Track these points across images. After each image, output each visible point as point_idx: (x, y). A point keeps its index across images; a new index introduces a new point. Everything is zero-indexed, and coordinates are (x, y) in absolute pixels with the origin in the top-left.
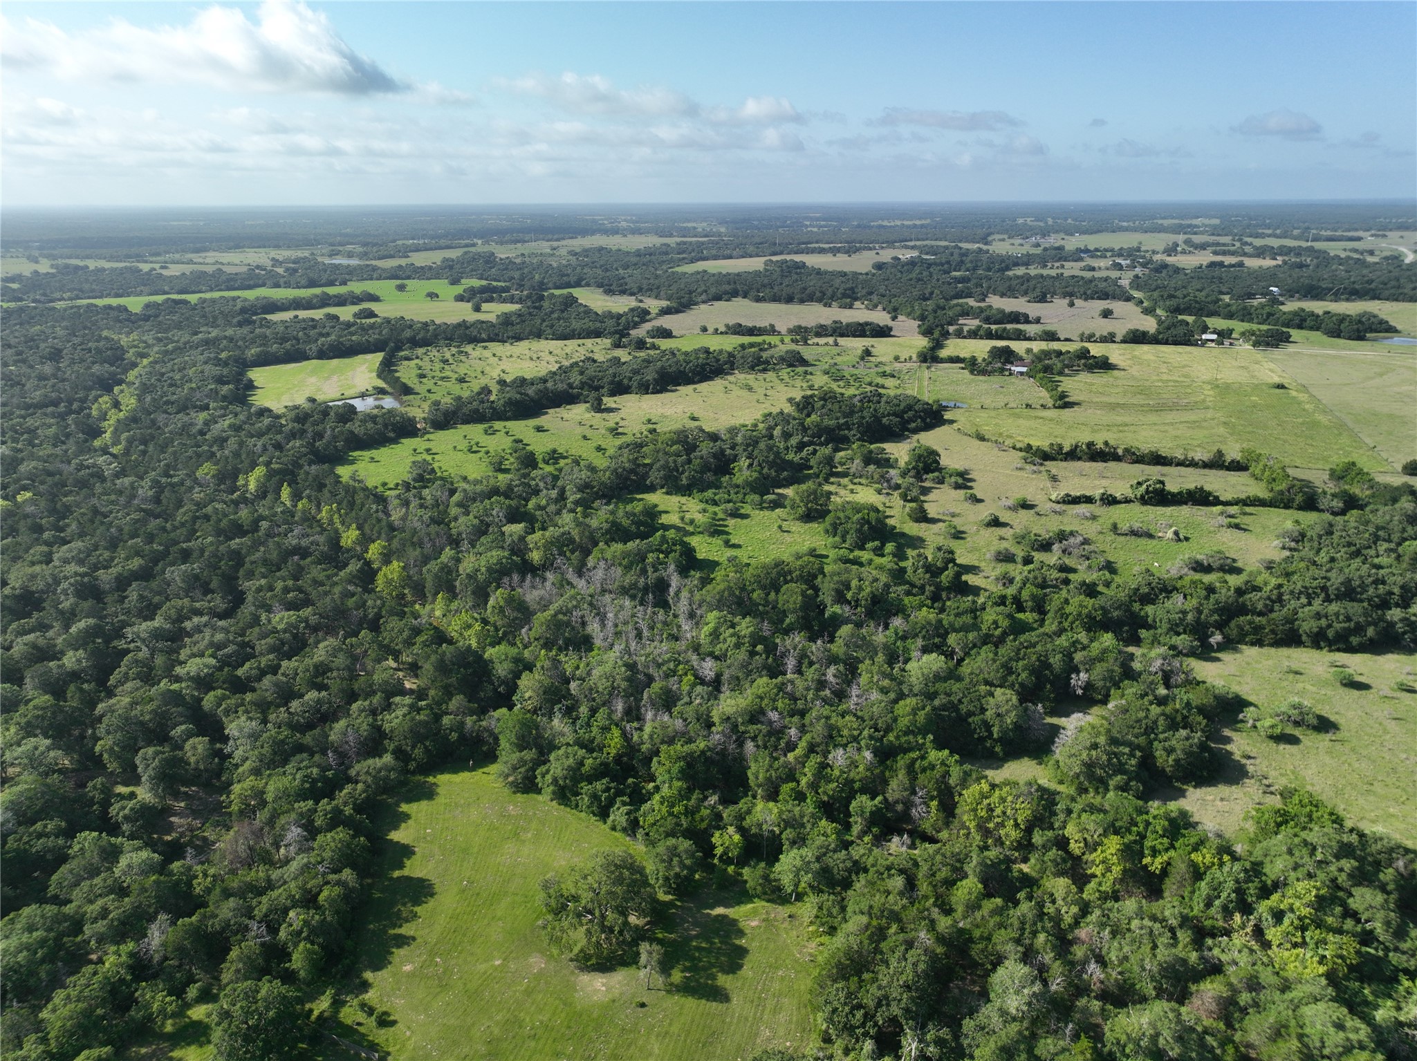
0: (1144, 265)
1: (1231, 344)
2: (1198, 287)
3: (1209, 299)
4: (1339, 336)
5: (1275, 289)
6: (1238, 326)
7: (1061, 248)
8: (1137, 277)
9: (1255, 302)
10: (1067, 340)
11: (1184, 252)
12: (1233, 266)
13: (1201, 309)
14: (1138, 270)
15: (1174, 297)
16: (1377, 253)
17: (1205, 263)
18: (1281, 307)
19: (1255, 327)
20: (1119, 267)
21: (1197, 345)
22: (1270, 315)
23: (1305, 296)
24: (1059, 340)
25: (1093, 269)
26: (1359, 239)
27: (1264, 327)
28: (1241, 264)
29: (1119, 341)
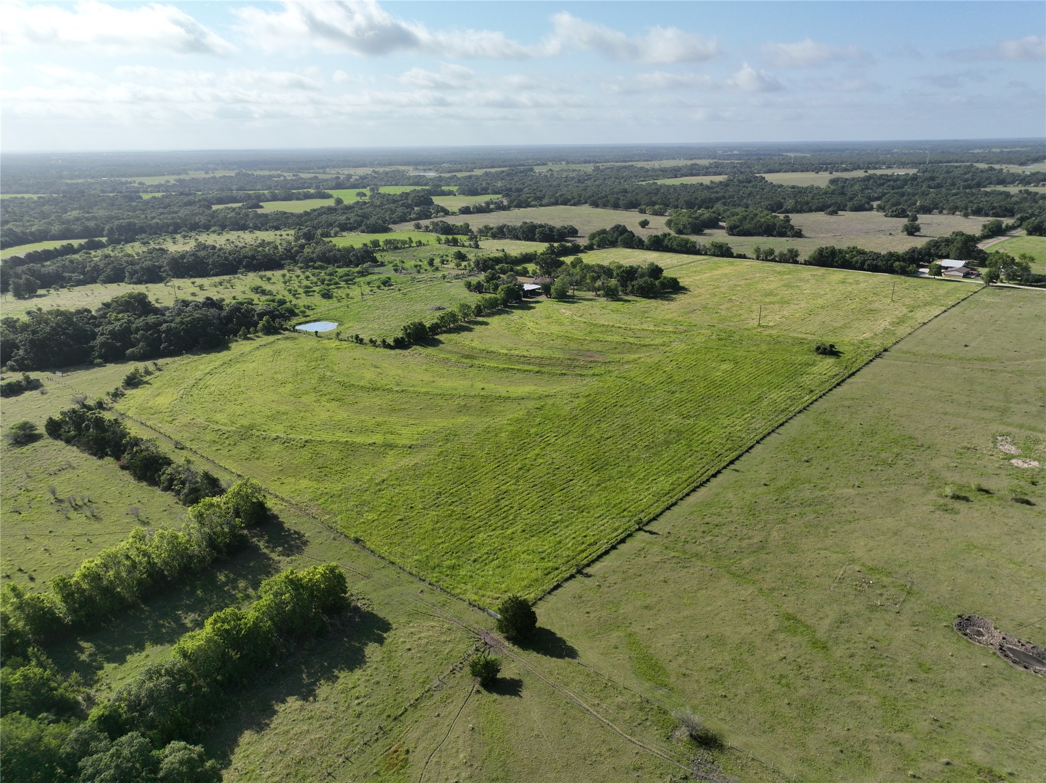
29: (803, 262)
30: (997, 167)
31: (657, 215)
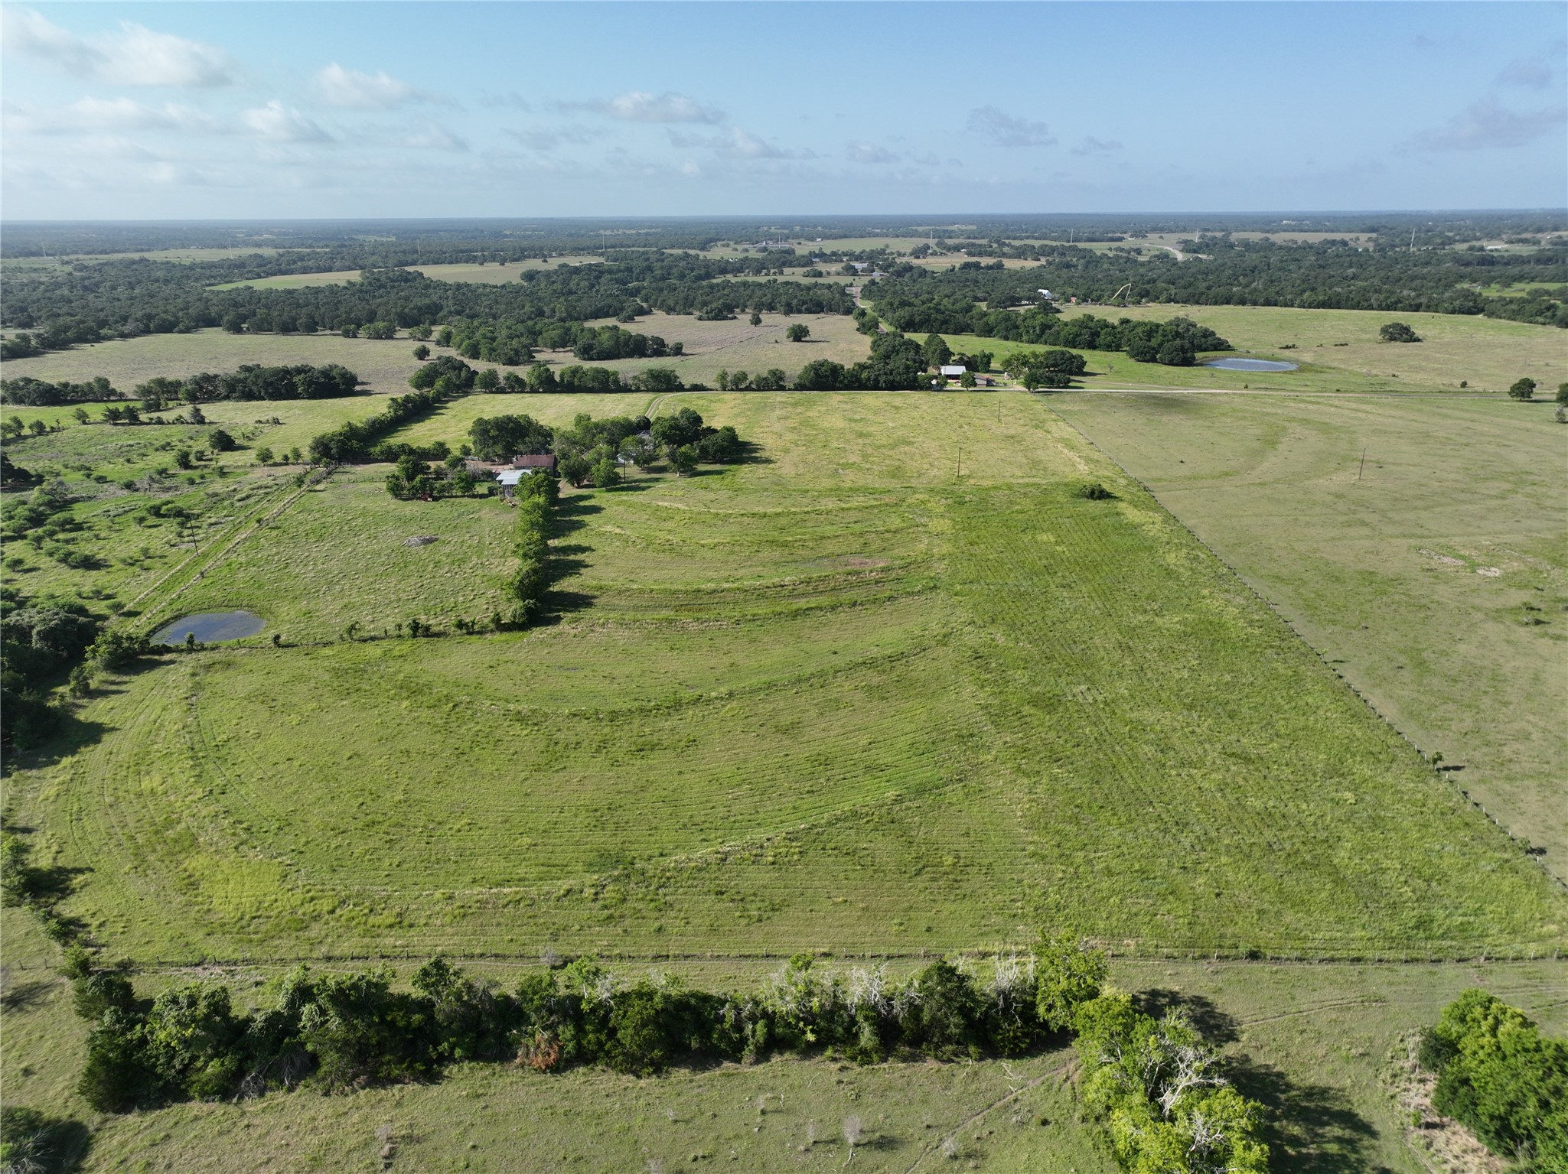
0: (884, 269)
1: (989, 383)
2: (947, 292)
3: (957, 306)
4: (1153, 360)
5: (1045, 292)
6: (1001, 349)
7: (790, 252)
8: (873, 282)
9: (1022, 310)
10: (696, 388)
11: (934, 254)
12: (990, 268)
13: (945, 322)
14: (877, 275)
15: (910, 305)
16: (1144, 252)
17: (958, 266)
18: (1058, 315)
19: (1027, 349)
20: (854, 272)
21: (929, 388)
22: (1045, 327)
23: (1085, 300)
24: (681, 388)
25: (820, 274)
26: (1120, 239)
27: (1041, 349)
28: (999, 266)
29: (792, 387)
30: (692, 252)
31: (379, 338)
